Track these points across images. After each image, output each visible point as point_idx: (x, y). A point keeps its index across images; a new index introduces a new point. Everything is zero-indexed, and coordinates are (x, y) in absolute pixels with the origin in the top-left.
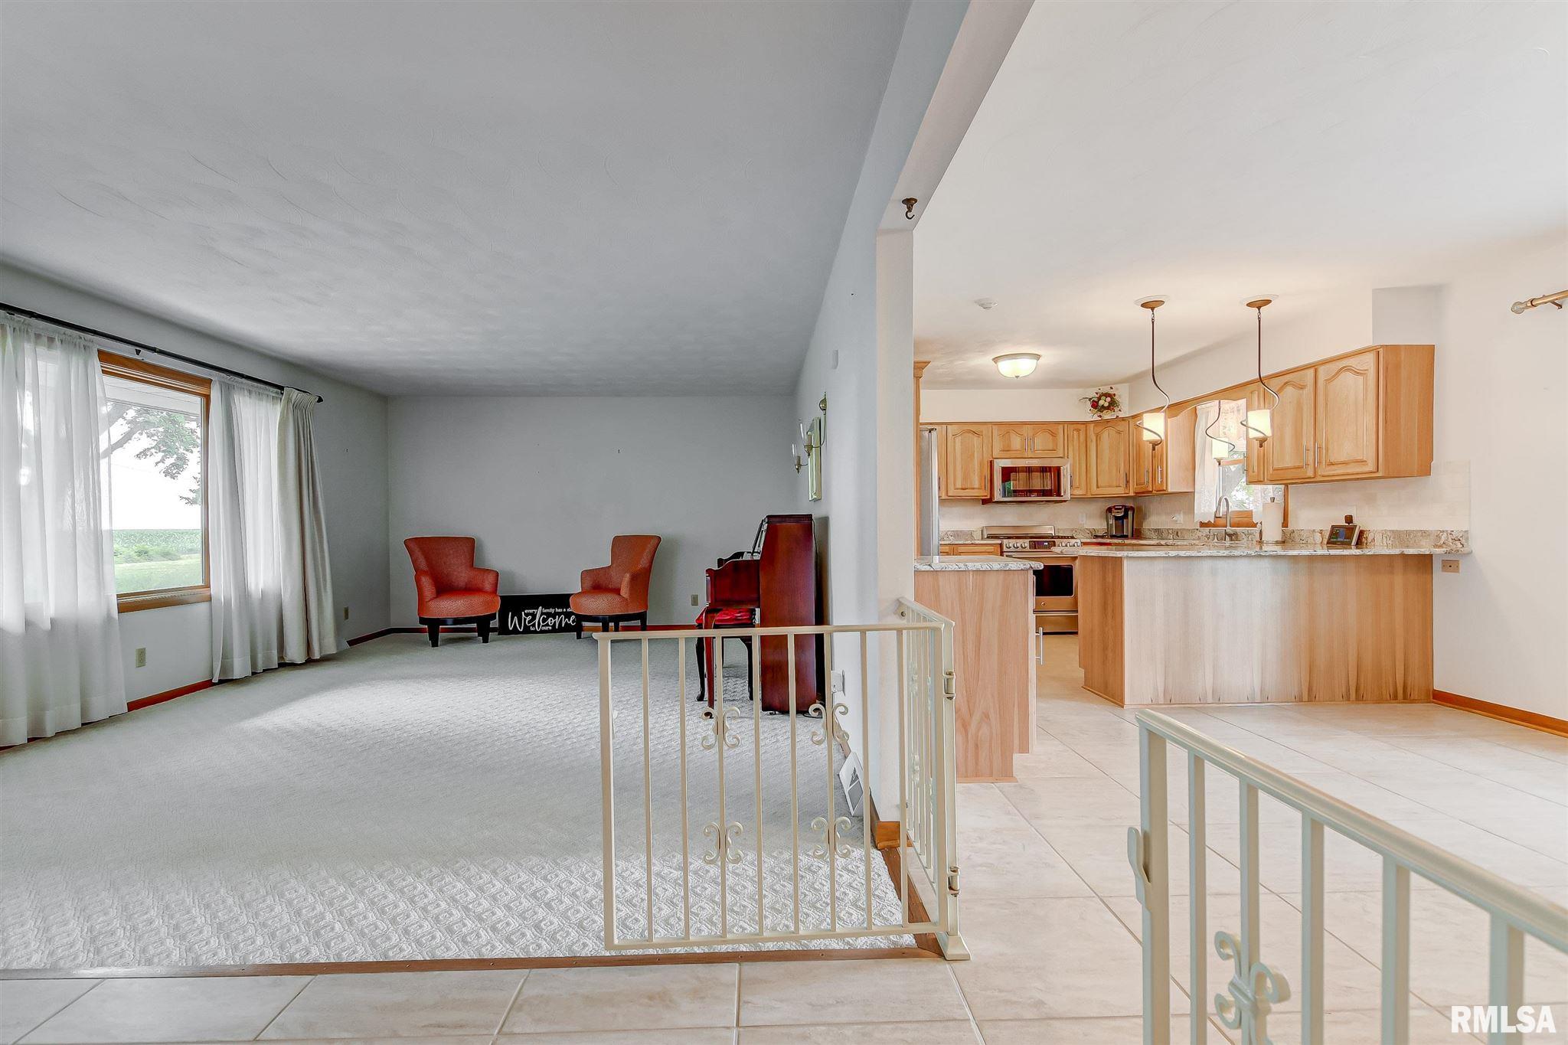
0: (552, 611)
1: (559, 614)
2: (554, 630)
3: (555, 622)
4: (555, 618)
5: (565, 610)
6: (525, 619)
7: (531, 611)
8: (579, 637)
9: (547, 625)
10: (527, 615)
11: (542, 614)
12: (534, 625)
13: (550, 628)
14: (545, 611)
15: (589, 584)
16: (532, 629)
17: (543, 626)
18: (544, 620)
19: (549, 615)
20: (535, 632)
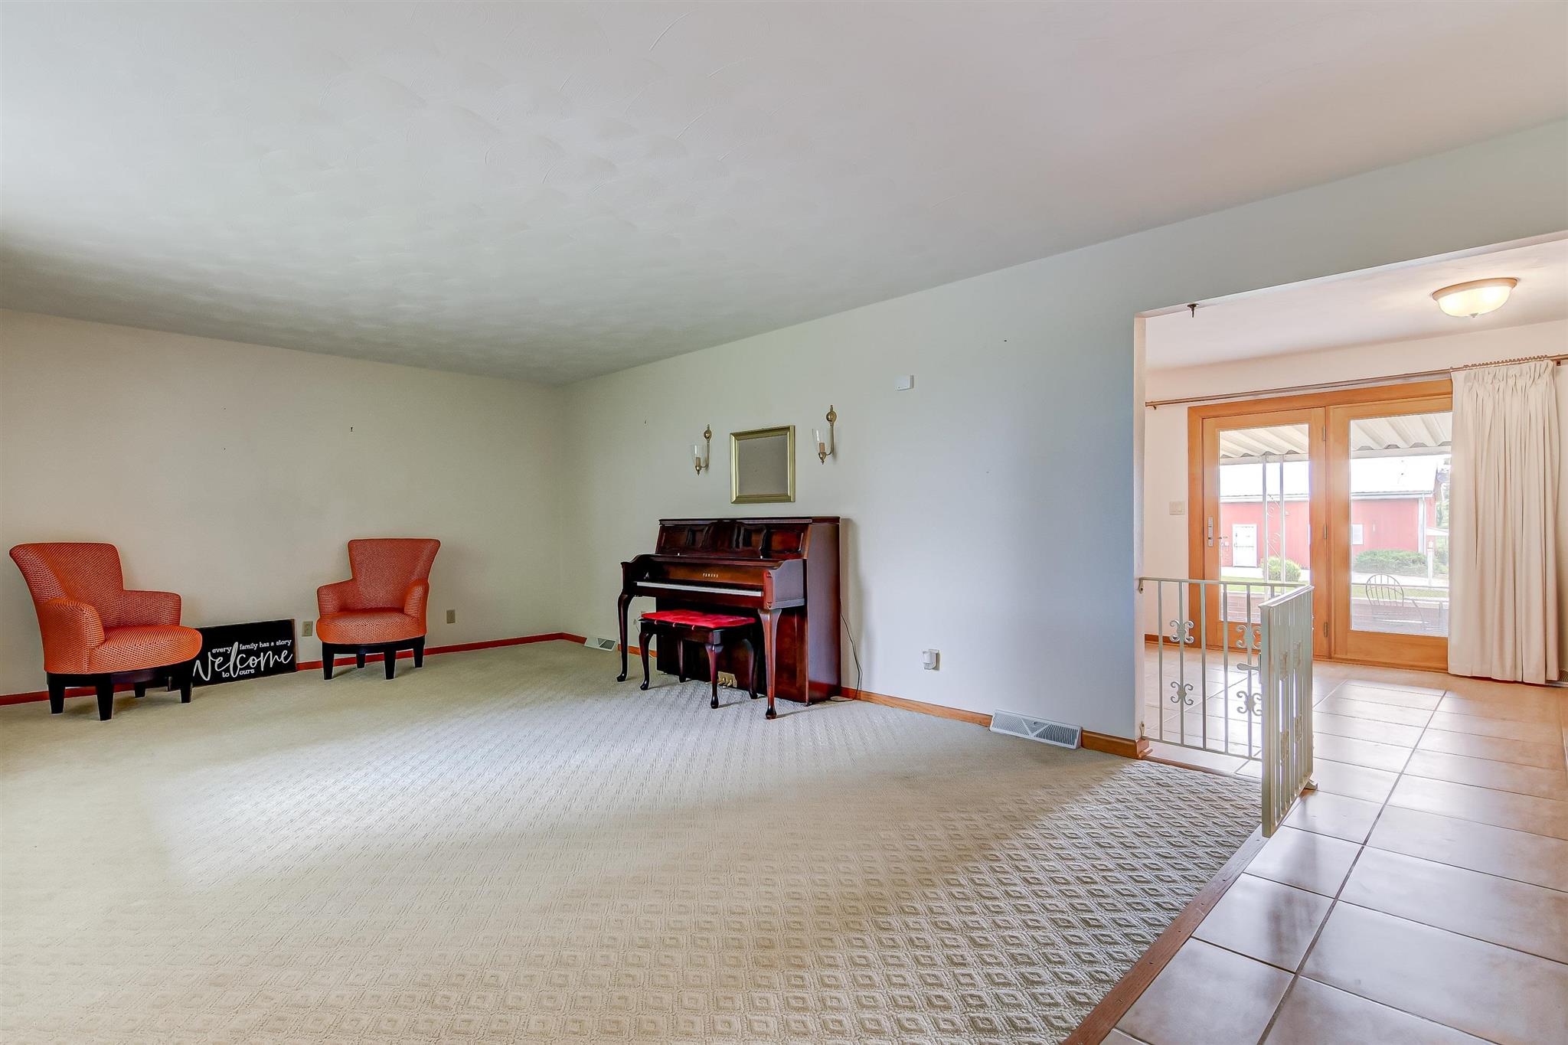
0: (253, 646)
1: (265, 650)
2: (258, 673)
3: (259, 662)
4: (258, 656)
5: (272, 644)
6: (213, 663)
7: (222, 650)
8: (328, 675)
9: (248, 667)
10: (215, 656)
11: (239, 652)
12: (227, 670)
13: (253, 671)
14: (244, 648)
15: (331, 605)
16: (224, 675)
17: (241, 669)
18: (243, 661)
19: (249, 653)
20: (230, 679)
